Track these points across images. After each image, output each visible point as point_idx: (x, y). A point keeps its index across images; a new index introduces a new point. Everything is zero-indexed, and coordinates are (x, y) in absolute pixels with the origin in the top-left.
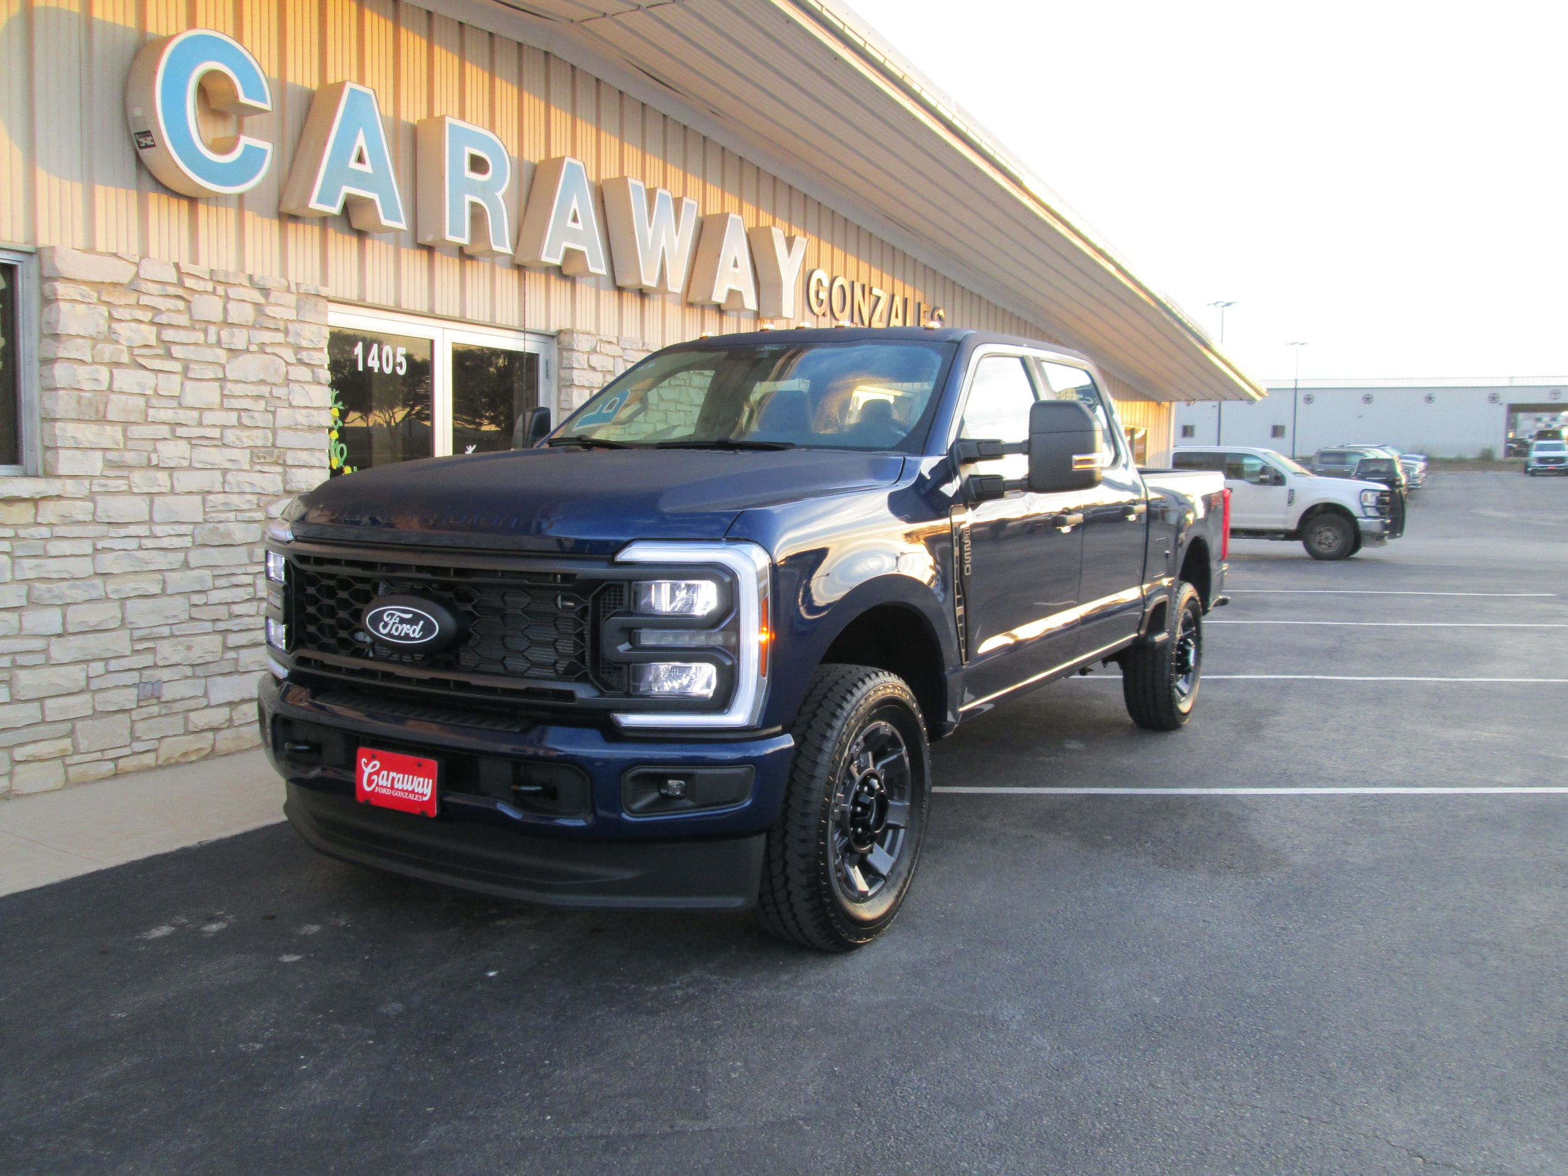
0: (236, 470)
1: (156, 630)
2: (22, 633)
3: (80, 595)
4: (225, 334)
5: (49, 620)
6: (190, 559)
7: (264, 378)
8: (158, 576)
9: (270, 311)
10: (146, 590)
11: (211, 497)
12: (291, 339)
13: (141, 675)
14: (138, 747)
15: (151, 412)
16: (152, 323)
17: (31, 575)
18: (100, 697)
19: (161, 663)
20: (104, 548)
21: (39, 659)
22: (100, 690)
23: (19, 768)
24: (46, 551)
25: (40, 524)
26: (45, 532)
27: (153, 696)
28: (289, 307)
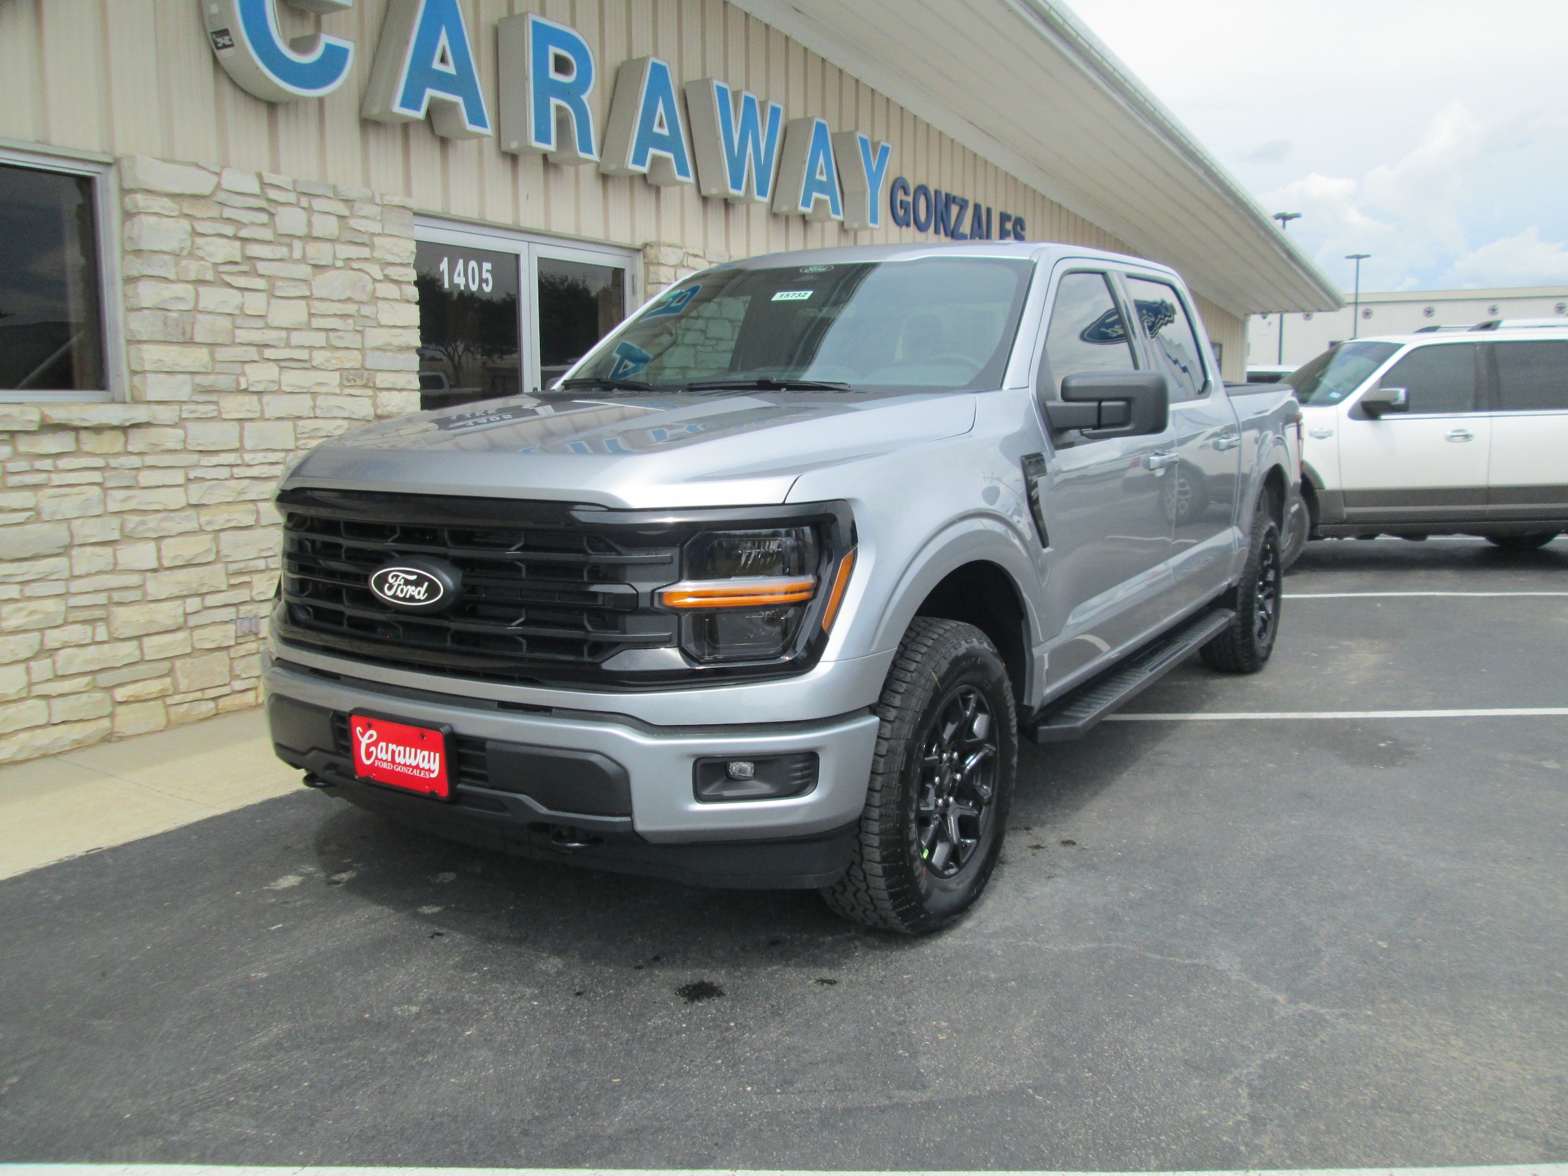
0: (326, 394)
1: (252, 563)
2: (118, 568)
3: (174, 528)
4: (311, 249)
5: (142, 555)
7: (351, 296)
8: (251, 506)
9: (354, 223)
10: (240, 522)
11: (301, 423)
12: (376, 254)
13: (238, 611)
14: (238, 685)
15: (238, 332)
16: (236, 238)
17: (125, 507)
18: (198, 634)
19: (257, 598)
20: (196, 478)
21: (137, 595)
22: (198, 627)
23: (121, 710)
24: (137, 482)
25: (131, 453)
26: (136, 461)
27: (251, 633)
28: (374, 220)
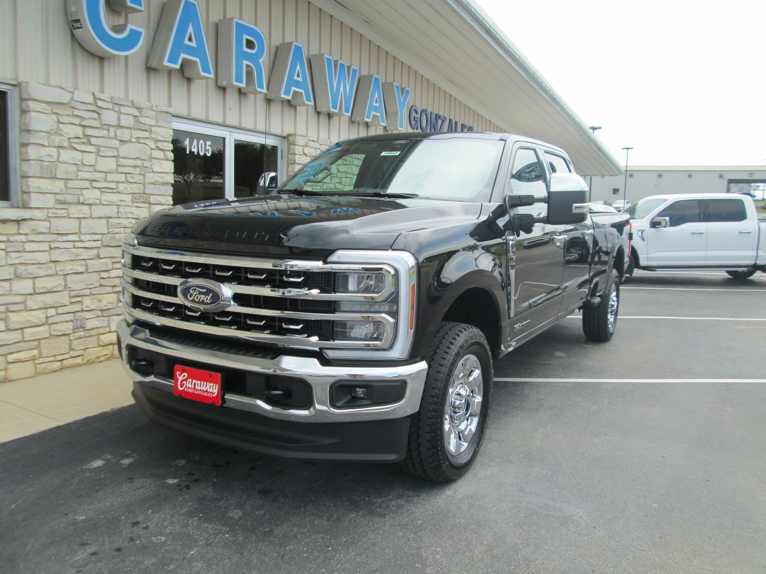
0: (124, 206)
1: (83, 291)
2: (12, 293)
3: (42, 272)
4: (119, 132)
5: (26, 286)
6: (100, 253)
7: (139, 156)
8: (84, 262)
9: (142, 120)
10: (77, 270)
11: (111, 220)
12: (153, 136)
13: (75, 316)
14: (73, 354)
15: (80, 173)
16: (80, 125)
17: (17, 261)
18: (53, 327)
19: (85, 309)
20: (55, 248)
21: (21, 307)
22: (53, 324)
23: (10, 366)
24: (24, 249)
25: (21, 234)
26: (24, 238)
27: (81, 327)
28: (152, 118)
